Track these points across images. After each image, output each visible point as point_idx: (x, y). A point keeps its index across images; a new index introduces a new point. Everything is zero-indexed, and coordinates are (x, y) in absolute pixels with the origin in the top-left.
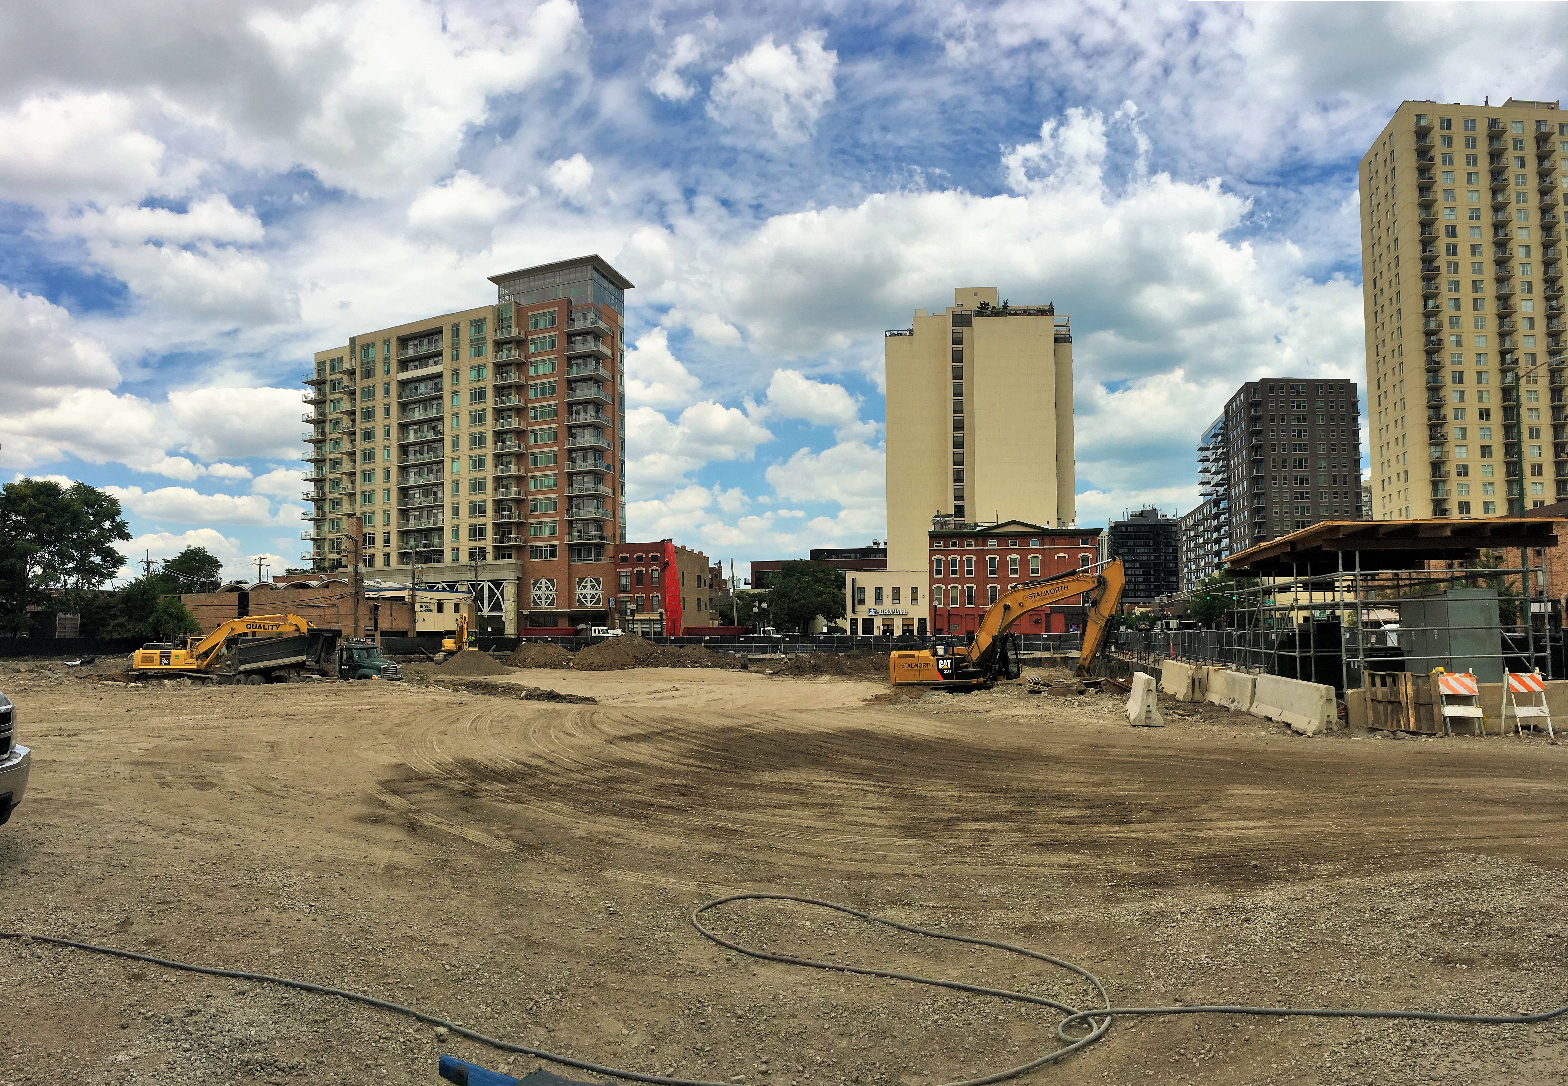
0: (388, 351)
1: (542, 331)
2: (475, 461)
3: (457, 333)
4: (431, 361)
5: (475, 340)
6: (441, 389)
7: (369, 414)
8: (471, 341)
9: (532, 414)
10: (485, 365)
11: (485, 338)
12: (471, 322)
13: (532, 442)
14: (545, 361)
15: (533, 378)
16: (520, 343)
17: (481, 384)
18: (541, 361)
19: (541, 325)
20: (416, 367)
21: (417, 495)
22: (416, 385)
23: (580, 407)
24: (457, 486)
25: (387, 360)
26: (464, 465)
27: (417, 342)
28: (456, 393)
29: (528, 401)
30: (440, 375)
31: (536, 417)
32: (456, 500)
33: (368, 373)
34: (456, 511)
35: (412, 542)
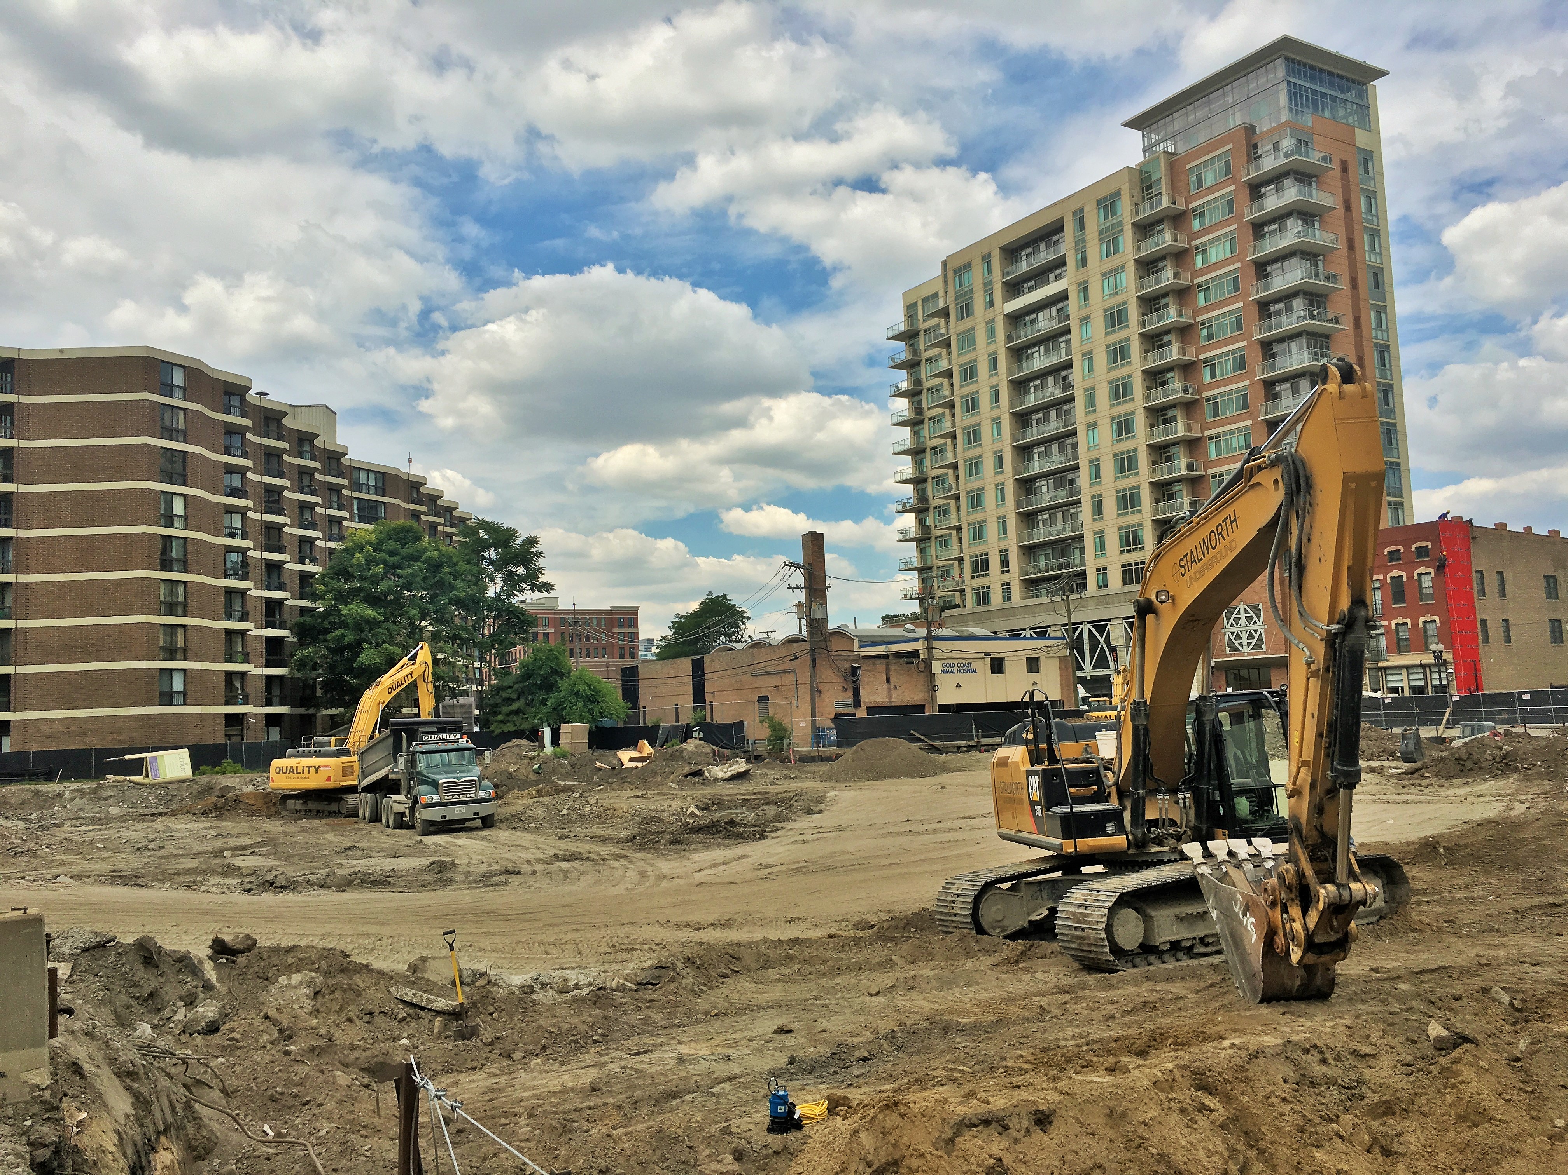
0: (989, 271)
1: (1211, 189)
2: (1119, 424)
3: (1081, 224)
4: (1052, 276)
5: (1107, 229)
6: (1068, 317)
7: (970, 373)
8: (1101, 232)
9: (1204, 332)
10: (1123, 267)
11: (1120, 223)
12: (1099, 202)
13: (1207, 379)
14: (1218, 239)
15: (1201, 272)
16: (1177, 219)
17: (1120, 299)
18: (1211, 241)
19: (1209, 180)
20: (1030, 289)
21: (1044, 489)
22: (1033, 316)
23: (1281, 306)
24: (1097, 467)
25: (988, 287)
26: (1105, 432)
27: (1030, 250)
28: (1085, 320)
29: (1197, 312)
30: (1063, 296)
31: (1210, 337)
32: (1096, 490)
33: (965, 311)
34: (1098, 508)
35: (1042, 563)
